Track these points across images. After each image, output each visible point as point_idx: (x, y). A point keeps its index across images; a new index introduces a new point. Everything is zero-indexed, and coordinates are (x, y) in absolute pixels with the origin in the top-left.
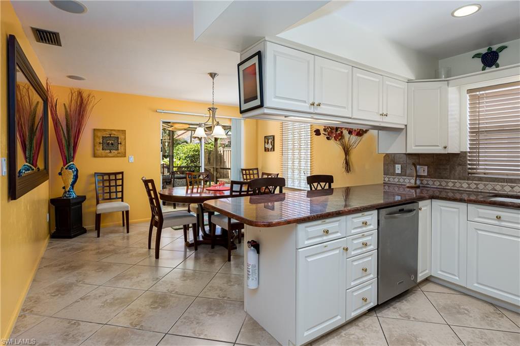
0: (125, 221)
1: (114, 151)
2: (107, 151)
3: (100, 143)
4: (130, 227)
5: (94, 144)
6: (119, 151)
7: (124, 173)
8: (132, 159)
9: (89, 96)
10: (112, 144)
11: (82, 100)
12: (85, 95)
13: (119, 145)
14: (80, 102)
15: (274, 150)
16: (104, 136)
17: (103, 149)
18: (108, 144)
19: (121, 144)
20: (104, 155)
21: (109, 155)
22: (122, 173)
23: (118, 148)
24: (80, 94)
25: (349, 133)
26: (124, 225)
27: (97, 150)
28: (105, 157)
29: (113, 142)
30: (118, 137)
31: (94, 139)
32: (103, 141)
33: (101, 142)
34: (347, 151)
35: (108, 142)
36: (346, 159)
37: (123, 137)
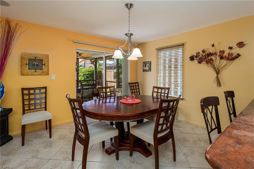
0: (48, 125)
1: (39, 70)
2: (32, 71)
3: (26, 64)
4: (52, 130)
5: (21, 65)
6: (43, 71)
7: (47, 88)
8: (53, 77)
9: (16, 25)
10: (37, 65)
11: (10, 27)
12: (13, 25)
13: (43, 66)
14: (8, 29)
15: (151, 71)
16: (30, 58)
17: (29, 69)
18: (34, 65)
19: (44, 65)
20: (30, 74)
21: (34, 73)
22: (45, 88)
23: (42, 68)
24: (8, 22)
25: (220, 59)
26: (47, 129)
27: (24, 70)
28: (31, 75)
29: (38, 63)
30: (42, 60)
31: (21, 61)
32: (29, 63)
33: (28, 63)
34: (218, 72)
35: (34, 63)
36: (217, 77)
37: (46, 60)
